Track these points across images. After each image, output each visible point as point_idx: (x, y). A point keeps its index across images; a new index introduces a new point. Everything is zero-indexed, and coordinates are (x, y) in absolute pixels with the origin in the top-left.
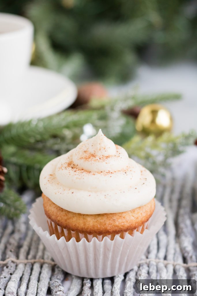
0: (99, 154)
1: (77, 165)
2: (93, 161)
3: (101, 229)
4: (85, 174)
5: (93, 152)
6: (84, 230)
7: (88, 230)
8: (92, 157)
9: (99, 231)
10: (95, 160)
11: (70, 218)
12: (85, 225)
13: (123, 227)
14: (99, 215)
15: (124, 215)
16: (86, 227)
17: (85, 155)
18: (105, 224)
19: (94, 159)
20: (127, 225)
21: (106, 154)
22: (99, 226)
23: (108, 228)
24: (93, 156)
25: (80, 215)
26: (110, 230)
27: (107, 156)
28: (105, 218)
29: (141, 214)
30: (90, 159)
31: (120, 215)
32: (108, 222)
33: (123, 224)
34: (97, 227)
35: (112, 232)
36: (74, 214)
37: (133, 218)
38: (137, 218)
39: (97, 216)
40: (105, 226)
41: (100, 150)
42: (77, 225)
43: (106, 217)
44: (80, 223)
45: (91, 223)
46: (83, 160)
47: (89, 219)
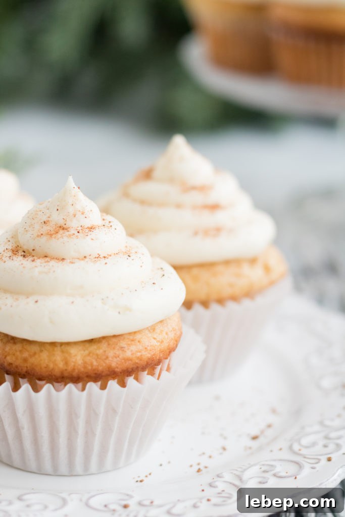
0: (74, 224)
1: (33, 250)
2: (65, 239)
3: (100, 368)
4: (53, 263)
5: (61, 222)
6: (66, 374)
7: (75, 374)
8: (61, 232)
9: (96, 374)
10: (70, 236)
11: (35, 354)
12: (66, 363)
13: (141, 360)
14: (91, 341)
15: (138, 337)
16: (70, 368)
17: (46, 229)
18: (107, 358)
19: (67, 233)
20: (147, 355)
21: (87, 223)
22: (95, 363)
23: (114, 365)
24: (63, 229)
25: (53, 344)
26: (117, 368)
27: (90, 226)
28: (104, 345)
29: (167, 334)
30: (59, 235)
31: (131, 337)
32: (111, 354)
33: (139, 354)
34: (92, 364)
35: (121, 373)
36: (42, 344)
37: (154, 342)
38: (162, 342)
39: (87, 345)
40: (107, 361)
41: (75, 216)
42: (51, 366)
43: (106, 344)
44: (56, 362)
45: (78, 359)
46: (44, 239)
47: (73, 351)
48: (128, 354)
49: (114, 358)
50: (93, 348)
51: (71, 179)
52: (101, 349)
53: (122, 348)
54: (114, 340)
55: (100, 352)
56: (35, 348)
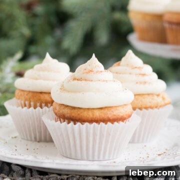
48: (115, 113)
49: (110, 114)
50: (103, 111)
51: (94, 55)
52: (105, 111)
53: (112, 111)
54: (110, 108)
55: (105, 112)
56: (82, 111)
